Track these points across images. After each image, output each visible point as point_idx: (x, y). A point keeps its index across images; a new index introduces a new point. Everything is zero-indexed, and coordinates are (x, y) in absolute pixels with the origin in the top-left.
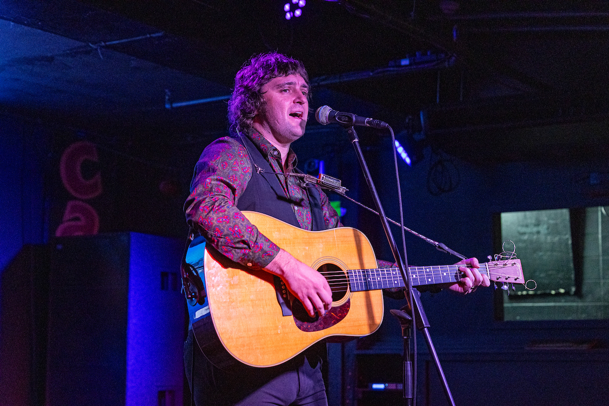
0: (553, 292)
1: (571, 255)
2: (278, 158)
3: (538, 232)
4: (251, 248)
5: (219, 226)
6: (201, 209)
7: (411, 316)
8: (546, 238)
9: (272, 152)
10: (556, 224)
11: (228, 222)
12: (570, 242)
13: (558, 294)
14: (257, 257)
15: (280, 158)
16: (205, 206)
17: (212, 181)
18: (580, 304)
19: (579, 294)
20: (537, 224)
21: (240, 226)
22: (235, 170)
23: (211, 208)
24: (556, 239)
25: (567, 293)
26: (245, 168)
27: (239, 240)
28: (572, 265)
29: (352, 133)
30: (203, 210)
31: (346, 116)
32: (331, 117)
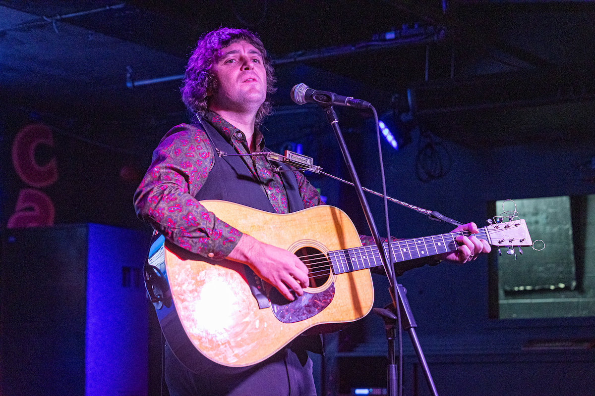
0: (552, 287)
1: (572, 246)
2: (243, 140)
3: (537, 222)
4: (210, 236)
5: (171, 216)
6: (150, 201)
7: (396, 315)
8: (545, 229)
9: (236, 135)
10: (556, 213)
11: (181, 211)
12: (570, 232)
13: (558, 290)
14: (217, 245)
15: (245, 140)
16: (153, 197)
17: (161, 169)
18: (581, 300)
19: (580, 289)
20: (536, 214)
21: (194, 213)
22: (190, 156)
23: (160, 197)
24: (556, 229)
25: (567, 288)
26: (203, 153)
27: (195, 228)
28: (572, 257)
29: (331, 113)
30: (151, 201)
31: (325, 95)
32: (308, 96)
